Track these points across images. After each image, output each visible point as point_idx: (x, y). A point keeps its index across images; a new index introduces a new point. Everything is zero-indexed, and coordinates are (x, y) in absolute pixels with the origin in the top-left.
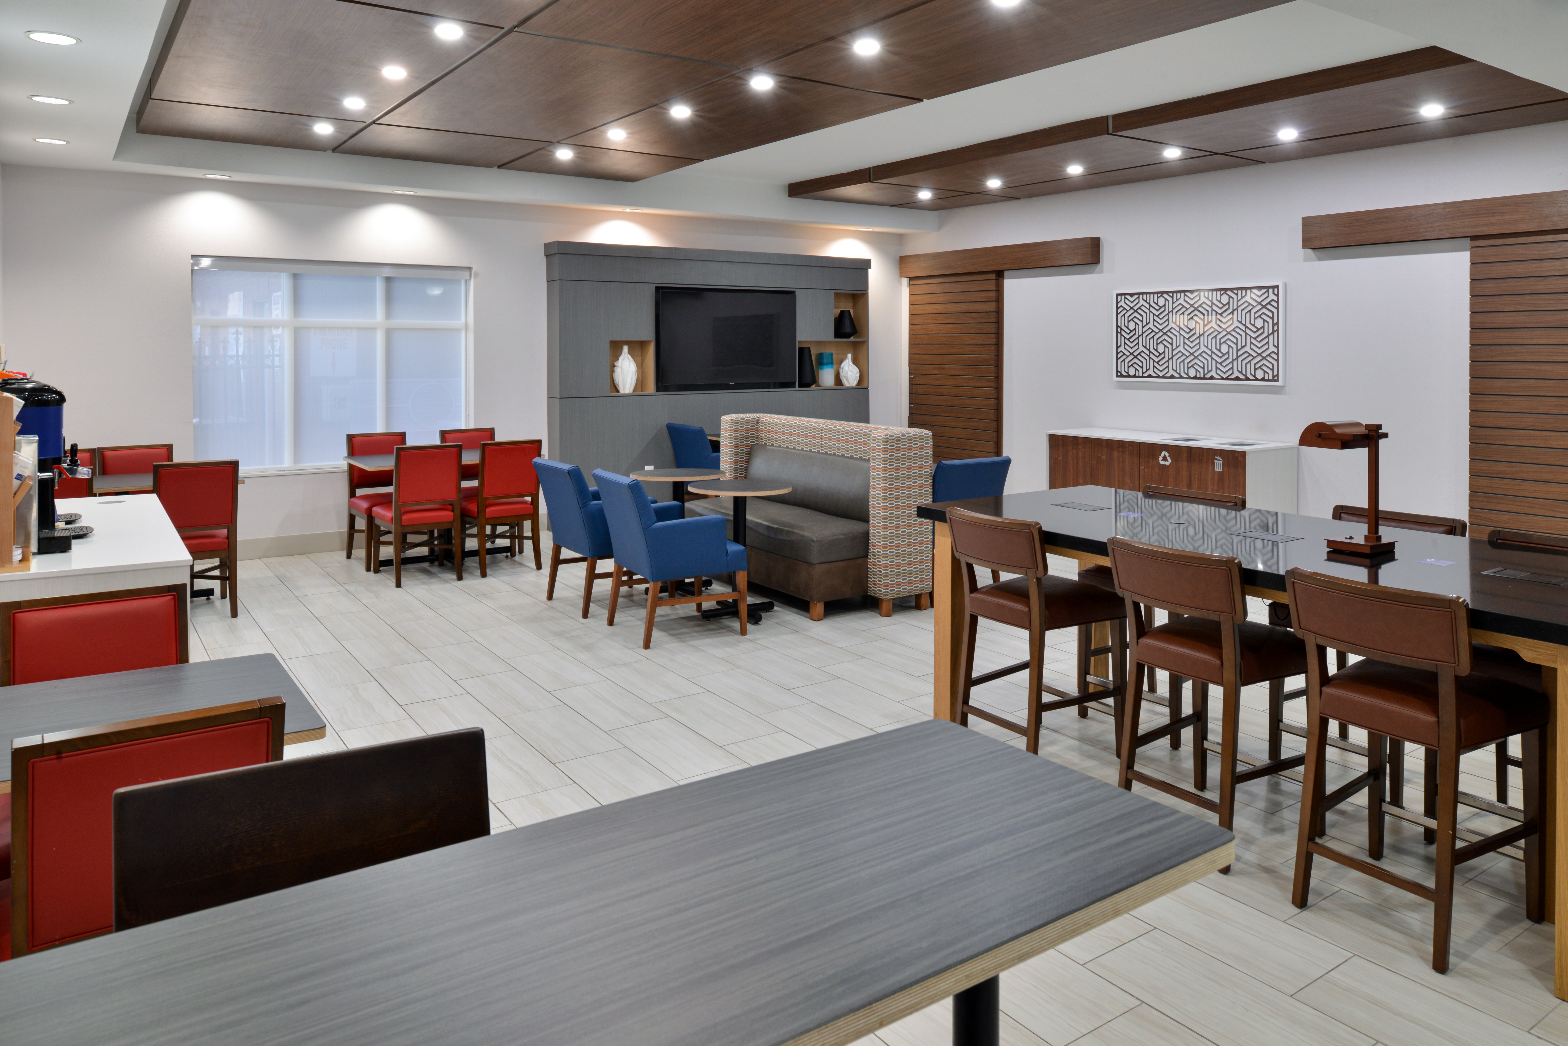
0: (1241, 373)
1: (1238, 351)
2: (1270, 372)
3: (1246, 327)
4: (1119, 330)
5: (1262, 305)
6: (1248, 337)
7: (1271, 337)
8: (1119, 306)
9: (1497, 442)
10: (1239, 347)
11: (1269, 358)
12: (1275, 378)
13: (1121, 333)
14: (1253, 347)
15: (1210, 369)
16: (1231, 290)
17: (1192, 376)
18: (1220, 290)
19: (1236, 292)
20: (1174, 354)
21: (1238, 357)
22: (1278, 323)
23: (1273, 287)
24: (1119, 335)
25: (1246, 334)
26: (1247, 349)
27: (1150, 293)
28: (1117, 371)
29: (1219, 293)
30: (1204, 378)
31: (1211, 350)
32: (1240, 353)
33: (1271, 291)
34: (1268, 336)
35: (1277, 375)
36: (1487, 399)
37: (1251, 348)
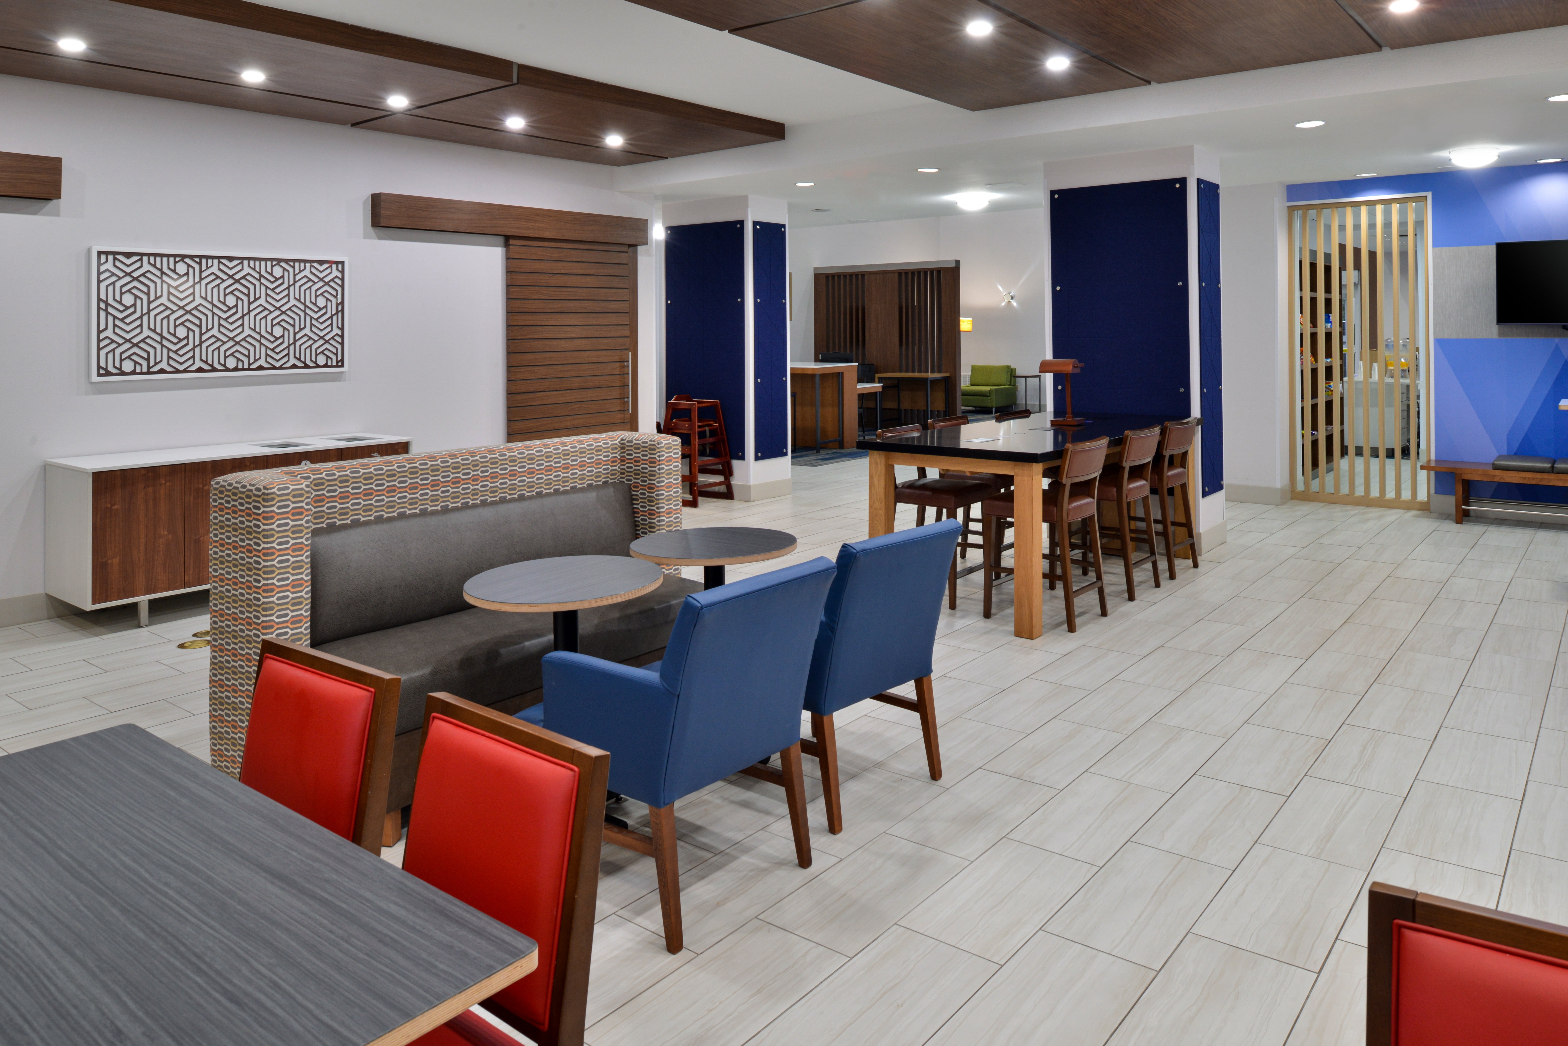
0: (299, 359)
1: (295, 334)
2: (334, 357)
3: (306, 306)
4: (103, 306)
5: (324, 281)
6: (308, 318)
7: (335, 318)
8: (102, 268)
9: (529, 404)
10: (297, 329)
11: (332, 342)
12: (341, 363)
13: (106, 310)
14: (314, 329)
15: (257, 357)
16: (287, 261)
17: (231, 367)
18: (272, 260)
19: (292, 264)
20: (203, 339)
21: (295, 341)
22: (342, 303)
23: (337, 263)
24: (103, 314)
25: (306, 314)
26: (307, 331)
27: (162, 255)
28: (99, 367)
29: (269, 263)
30: (249, 369)
31: (260, 333)
32: (298, 337)
33: (334, 266)
34: (331, 317)
35: (342, 360)
36: (522, 370)
37: (311, 331)
